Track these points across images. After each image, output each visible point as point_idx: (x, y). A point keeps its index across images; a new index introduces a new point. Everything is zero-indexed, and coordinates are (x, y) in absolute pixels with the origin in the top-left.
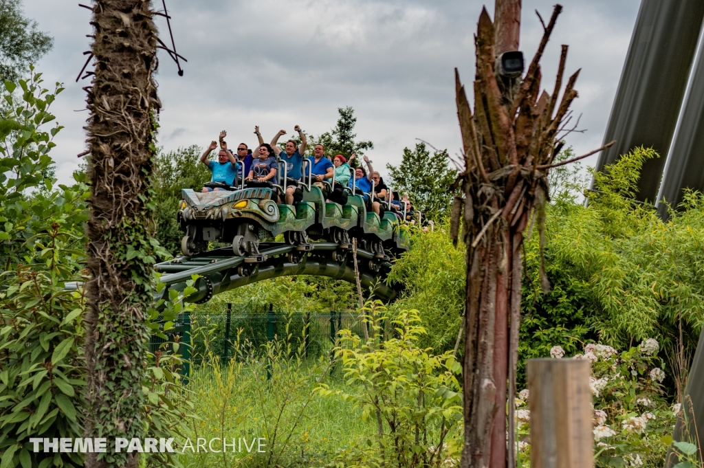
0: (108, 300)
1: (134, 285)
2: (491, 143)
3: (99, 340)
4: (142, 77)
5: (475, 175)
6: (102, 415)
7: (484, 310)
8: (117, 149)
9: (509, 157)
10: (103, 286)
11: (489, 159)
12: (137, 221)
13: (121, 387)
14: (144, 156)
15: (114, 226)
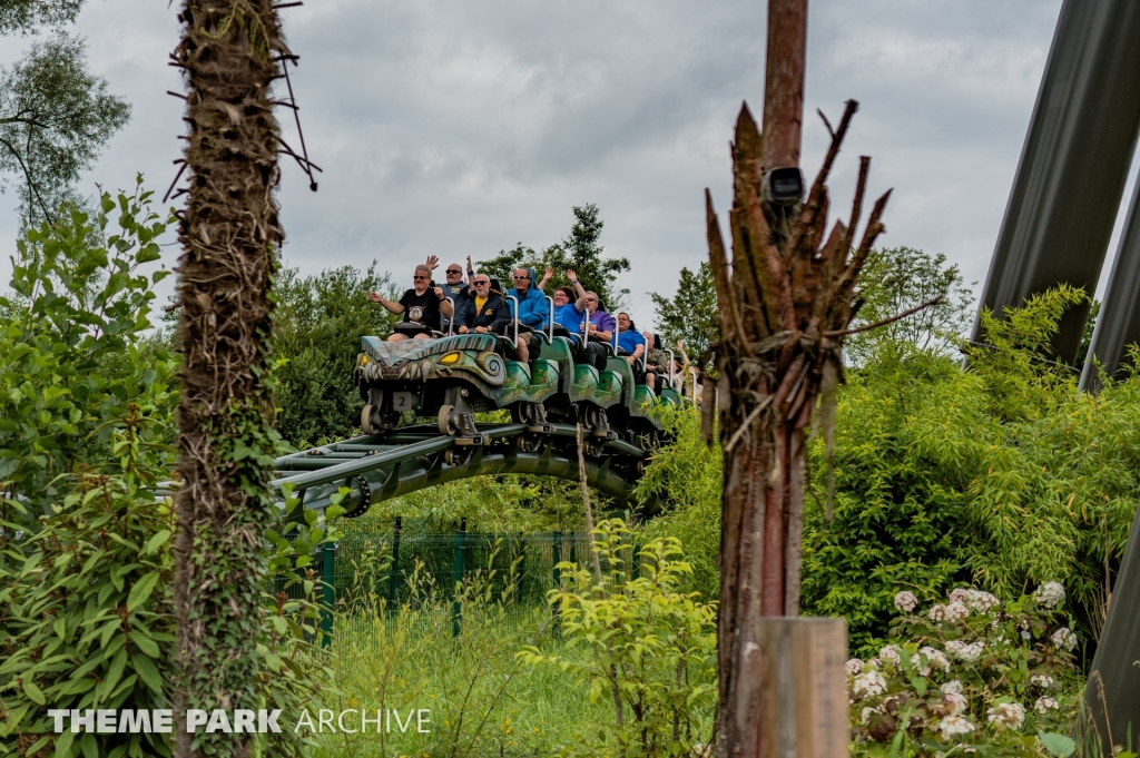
0: (208, 519)
1: (245, 497)
2: (756, 299)
3: (194, 577)
4: (257, 196)
5: (733, 346)
6: (198, 686)
7: (747, 541)
8: (221, 301)
9: (783, 319)
10: (200, 499)
11: (754, 322)
12: (249, 403)
13: (225, 645)
14: (260, 311)
15: (216, 411)
